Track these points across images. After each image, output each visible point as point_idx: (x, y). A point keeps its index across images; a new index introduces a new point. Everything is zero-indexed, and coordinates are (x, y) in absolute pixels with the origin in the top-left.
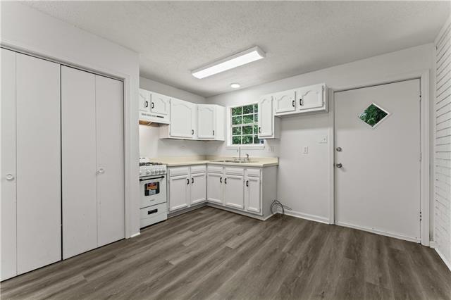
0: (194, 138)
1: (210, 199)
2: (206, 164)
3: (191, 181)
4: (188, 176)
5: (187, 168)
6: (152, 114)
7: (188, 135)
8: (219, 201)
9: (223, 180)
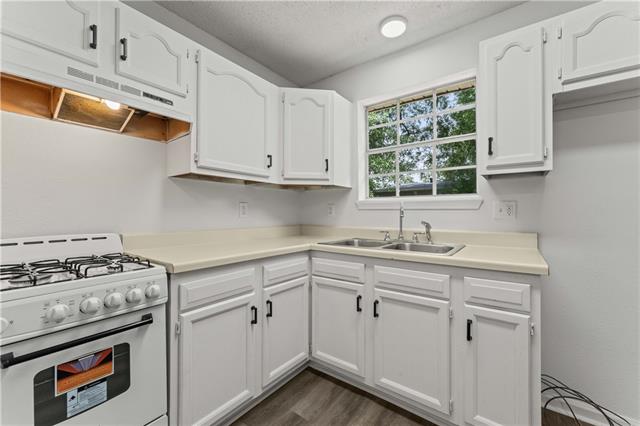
0: (274, 178)
1: (321, 355)
2: (310, 253)
3: (263, 310)
4: (254, 298)
5: (250, 270)
6: (122, 81)
7: (256, 169)
8: (351, 366)
9: (367, 305)
